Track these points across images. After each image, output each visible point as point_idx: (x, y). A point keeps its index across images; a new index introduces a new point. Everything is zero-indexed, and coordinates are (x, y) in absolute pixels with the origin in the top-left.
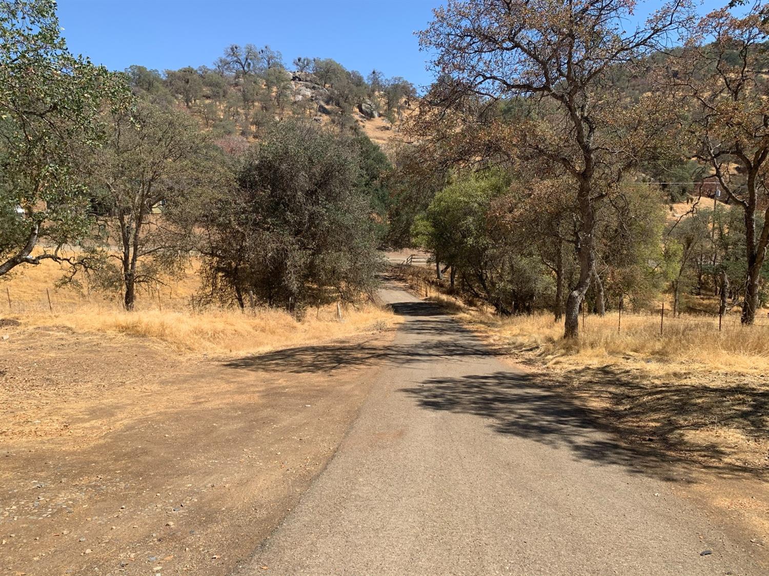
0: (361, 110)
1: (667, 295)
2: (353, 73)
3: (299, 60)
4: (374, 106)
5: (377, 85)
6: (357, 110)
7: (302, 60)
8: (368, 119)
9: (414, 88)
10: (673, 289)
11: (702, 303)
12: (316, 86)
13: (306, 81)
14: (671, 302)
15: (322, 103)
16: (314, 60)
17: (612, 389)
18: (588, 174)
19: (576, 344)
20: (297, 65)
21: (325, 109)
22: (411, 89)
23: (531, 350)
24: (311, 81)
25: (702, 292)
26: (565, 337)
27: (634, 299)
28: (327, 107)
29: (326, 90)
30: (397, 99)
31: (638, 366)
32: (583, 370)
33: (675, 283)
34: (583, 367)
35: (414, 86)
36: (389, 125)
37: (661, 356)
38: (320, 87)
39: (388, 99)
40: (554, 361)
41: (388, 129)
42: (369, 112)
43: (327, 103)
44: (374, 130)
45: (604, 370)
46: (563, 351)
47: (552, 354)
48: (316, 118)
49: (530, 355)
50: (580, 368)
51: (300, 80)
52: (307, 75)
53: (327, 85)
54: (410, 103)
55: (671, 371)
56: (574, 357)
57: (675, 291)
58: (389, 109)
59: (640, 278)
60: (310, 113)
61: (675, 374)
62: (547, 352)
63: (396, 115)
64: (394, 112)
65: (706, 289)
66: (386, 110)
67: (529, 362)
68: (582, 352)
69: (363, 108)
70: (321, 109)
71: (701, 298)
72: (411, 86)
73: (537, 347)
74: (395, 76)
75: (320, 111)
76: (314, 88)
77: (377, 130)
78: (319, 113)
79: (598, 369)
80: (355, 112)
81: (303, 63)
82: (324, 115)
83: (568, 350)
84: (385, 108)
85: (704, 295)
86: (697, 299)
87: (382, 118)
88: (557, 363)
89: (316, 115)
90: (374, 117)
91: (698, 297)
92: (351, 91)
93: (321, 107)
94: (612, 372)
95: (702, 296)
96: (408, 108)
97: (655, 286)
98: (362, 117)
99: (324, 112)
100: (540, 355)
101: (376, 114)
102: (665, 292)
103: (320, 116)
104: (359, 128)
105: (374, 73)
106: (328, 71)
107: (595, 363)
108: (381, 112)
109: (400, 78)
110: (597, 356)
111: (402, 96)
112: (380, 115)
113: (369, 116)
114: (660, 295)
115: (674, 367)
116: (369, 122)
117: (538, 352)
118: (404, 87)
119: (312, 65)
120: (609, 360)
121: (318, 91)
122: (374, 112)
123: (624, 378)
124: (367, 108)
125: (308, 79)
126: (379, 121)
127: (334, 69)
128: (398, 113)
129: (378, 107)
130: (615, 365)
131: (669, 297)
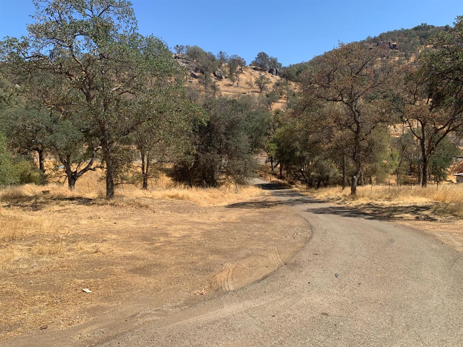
0: (215, 75)
1: (394, 176)
2: (209, 53)
3: (177, 46)
4: (222, 72)
5: (223, 60)
6: (213, 75)
7: (179, 46)
8: (219, 80)
9: (245, 61)
10: (396, 172)
11: (412, 180)
12: (188, 61)
13: (183, 59)
14: (395, 180)
15: (193, 72)
16: (186, 47)
17: (372, 209)
18: (358, 131)
19: (356, 196)
20: (176, 49)
21: (195, 75)
22: (243, 61)
23: (338, 200)
24: (185, 59)
25: (412, 173)
26: (351, 194)
27: (377, 179)
28: (195, 74)
29: (194, 64)
30: (235, 68)
31: (381, 202)
32: (361, 205)
33: (397, 169)
34: (361, 204)
35: (244, 60)
36: (232, 83)
37: (389, 199)
38: (190, 62)
39: (230, 68)
40: (349, 203)
41: (231, 85)
42: (220, 76)
43: (196, 71)
44: (223, 87)
45: (369, 204)
46: (352, 199)
47: (347, 201)
48: (190, 80)
49: (338, 202)
50: (359, 204)
51: (179, 58)
52: (183, 56)
53: (195, 61)
54: (242, 70)
55: (392, 203)
56: (357, 201)
57: (398, 173)
58: (231, 74)
59: (379, 168)
60: (187, 78)
61: (393, 204)
62: (345, 200)
63: (235, 77)
64: (234, 75)
65: (414, 172)
66: (229, 75)
67: (339, 204)
68: (359, 199)
69: (216, 73)
70: (193, 75)
71: (412, 177)
72: (243, 60)
73: (341, 199)
74: (233, 55)
75: (192, 76)
76: (187, 63)
77: (225, 86)
78: (192, 78)
79: (366, 204)
80: (212, 76)
81: (180, 48)
82: (194, 78)
83: (354, 199)
84: (228, 73)
85: (414, 175)
86: (410, 178)
87: (227, 79)
88: (350, 203)
89: (190, 79)
90: (222, 79)
91: (410, 176)
92: (209, 64)
93: (192, 74)
94: (371, 205)
95: (412, 176)
96: (241, 73)
97: (387, 172)
98: (216, 79)
99: (194, 77)
100: (342, 201)
101: (224, 77)
102: (392, 174)
103: (192, 79)
104: (216, 86)
105: (221, 53)
106: (194, 53)
107: (365, 202)
108: (227, 76)
109: (236, 55)
110: (365, 200)
111: (237, 65)
112: (226, 78)
113: (220, 78)
114: (390, 176)
115: (393, 202)
116: (220, 82)
117: (341, 200)
118: (239, 61)
119: (185, 49)
120: (370, 201)
121: (190, 65)
122: (223, 76)
123: (376, 206)
124: (219, 74)
125: (184, 58)
126: (225, 81)
127: (199, 52)
128: (236, 76)
129: (224, 73)
130: (372, 203)
131: (395, 177)
